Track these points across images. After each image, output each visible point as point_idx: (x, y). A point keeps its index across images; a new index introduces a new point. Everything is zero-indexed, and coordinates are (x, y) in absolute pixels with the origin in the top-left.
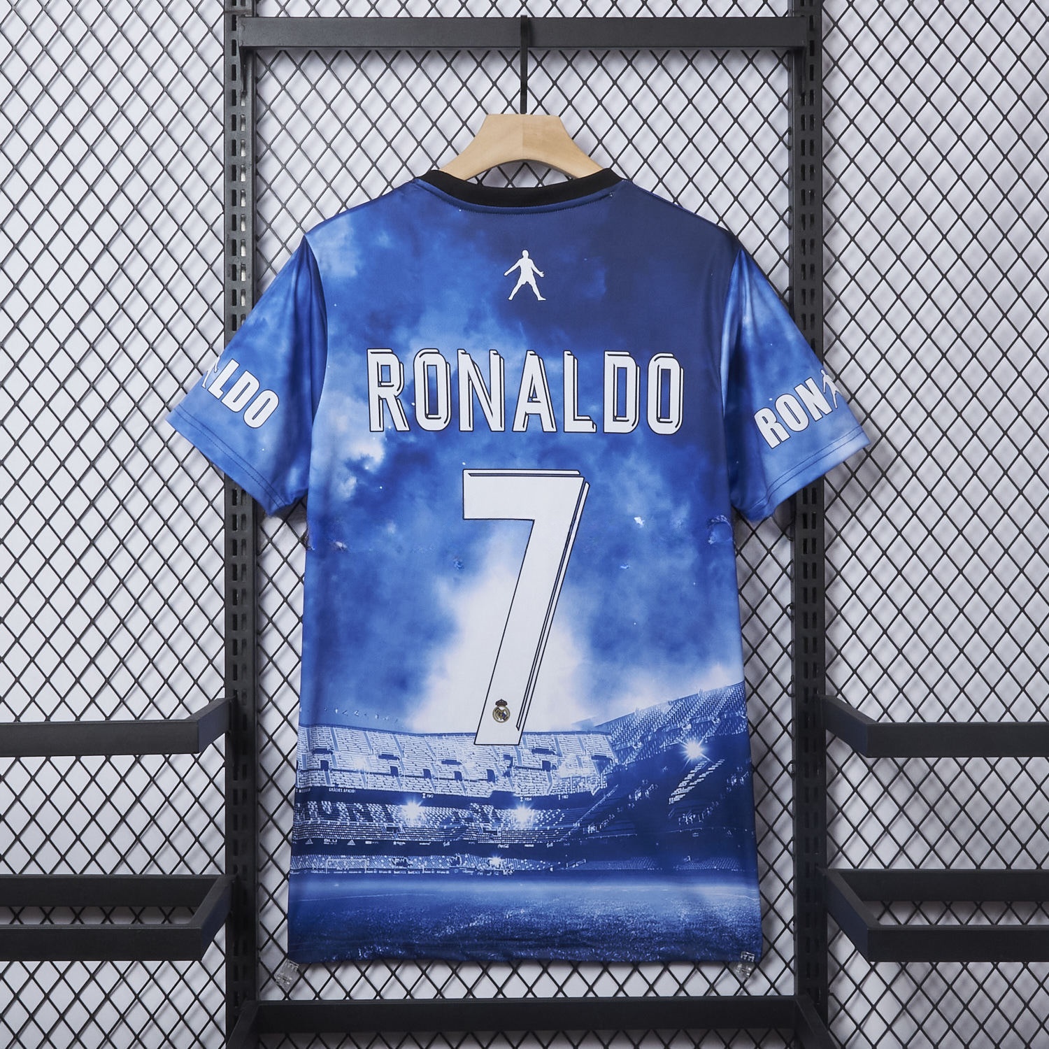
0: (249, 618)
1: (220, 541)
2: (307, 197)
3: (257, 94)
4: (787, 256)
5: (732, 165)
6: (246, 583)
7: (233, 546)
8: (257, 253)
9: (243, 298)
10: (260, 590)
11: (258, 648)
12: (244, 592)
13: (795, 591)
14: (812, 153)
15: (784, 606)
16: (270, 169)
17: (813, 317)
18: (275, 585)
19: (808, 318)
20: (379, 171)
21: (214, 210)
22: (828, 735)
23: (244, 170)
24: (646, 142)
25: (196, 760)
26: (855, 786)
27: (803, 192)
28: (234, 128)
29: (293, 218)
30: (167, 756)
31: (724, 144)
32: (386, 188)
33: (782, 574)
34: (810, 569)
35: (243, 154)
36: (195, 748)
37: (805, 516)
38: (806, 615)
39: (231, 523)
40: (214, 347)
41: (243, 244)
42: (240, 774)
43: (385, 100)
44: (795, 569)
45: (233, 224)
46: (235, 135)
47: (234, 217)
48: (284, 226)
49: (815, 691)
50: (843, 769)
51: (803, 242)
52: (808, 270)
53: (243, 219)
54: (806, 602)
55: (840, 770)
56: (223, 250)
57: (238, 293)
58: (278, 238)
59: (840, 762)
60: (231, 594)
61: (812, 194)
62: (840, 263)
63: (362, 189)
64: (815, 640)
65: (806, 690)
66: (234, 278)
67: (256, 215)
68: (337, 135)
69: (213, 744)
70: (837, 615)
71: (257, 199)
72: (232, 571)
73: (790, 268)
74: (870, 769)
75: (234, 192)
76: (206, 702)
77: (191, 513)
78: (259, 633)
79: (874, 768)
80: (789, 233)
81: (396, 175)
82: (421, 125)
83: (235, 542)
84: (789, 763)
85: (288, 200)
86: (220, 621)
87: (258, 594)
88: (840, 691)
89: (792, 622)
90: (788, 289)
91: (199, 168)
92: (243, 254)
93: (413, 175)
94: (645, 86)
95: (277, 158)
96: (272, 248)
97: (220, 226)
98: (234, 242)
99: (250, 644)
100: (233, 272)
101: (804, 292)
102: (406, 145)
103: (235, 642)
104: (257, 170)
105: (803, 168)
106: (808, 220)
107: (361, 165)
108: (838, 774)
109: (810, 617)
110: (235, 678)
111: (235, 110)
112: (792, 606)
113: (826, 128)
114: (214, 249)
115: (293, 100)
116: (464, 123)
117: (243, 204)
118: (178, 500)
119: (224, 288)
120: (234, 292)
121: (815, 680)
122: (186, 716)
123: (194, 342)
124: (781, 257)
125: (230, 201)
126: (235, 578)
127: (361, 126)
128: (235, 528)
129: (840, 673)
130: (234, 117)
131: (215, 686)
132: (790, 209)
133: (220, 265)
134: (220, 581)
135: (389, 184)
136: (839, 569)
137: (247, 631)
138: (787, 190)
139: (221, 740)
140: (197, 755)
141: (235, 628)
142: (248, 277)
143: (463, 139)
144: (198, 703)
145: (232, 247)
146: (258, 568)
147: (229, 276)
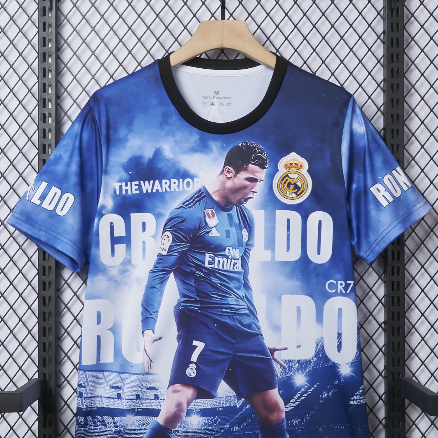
0: (53, 329)
1: (35, 283)
2: (89, 72)
3: (59, 9)
4: (382, 108)
5: (349, 53)
6: (51, 308)
7: (43, 286)
8: (58, 106)
9: (50, 134)
10: (60, 313)
11: (58, 348)
12: (50, 314)
13: (387, 314)
14: (397, 46)
15: (380, 323)
16: (67, 55)
17: (398, 147)
18: (69, 309)
19: (395, 147)
20: (133, 56)
21: (32, 80)
22: (407, 401)
23: (50, 56)
24: (297, 39)
25: (21, 416)
26: (423, 432)
27: (392, 70)
28: (44, 30)
29: (81, 85)
30: (3, 413)
31: (344, 40)
32: (137, 67)
33: (379, 304)
34: (396, 300)
35: (50, 46)
36: (20, 409)
37: (393, 267)
38: (393, 328)
39: (42, 271)
40: (32, 164)
41: (50, 101)
42: (47, 425)
43: (136, 13)
44: (387, 300)
45: (44, 88)
46: (45, 34)
47: (44, 84)
48: (75, 90)
49: (399, 375)
50: (416, 422)
51: (392, 101)
52: (395, 117)
53: (50, 86)
54: (393, 320)
55: (414, 423)
56: (38, 104)
57: (47, 131)
58: (71, 97)
59: (414, 418)
60: (42, 315)
61: (398, 71)
62: (415, 113)
63: (123, 67)
64: (399, 344)
65: (393, 375)
66: (44, 122)
67: (58, 83)
68: (107, 34)
69: (31, 407)
70: (412, 329)
71: (58, 73)
72: (43, 301)
73: (384, 117)
74: (433, 423)
75: (44, 69)
76: (27, 381)
77: (17, 265)
78: (59, 339)
79: (435, 422)
80: (384, 95)
81: (143, 59)
82: (159, 29)
83: (44, 283)
84: (383, 419)
85: (77, 74)
86: (36, 331)
87: (58, 315)
88: (414, 375)
89: (385, 332)
90: (383, 129)
91: (23, 55)
92: (50, 107)
93: (154, 58)
94: (296, 5)
95: (71, 48)
96: (67, 103)
97: (36, 90)
98: (44, 99)
99: (53, 345)
100: (43, 118)
101: (392, 131)
102: (150, 40)
103: (44, 344)
104: (58, 55)
105: (392, 55)
106: (395, 87)
107: (122, 52)
108: (413, 425)
109: (396, 329)
110: (44, 366)
111: (45, 19)
112: (385, 323)
113: (406, 31)
114: (32, 104)
115: (80, 13)
116: (185, 27)
117: (50, 76)
118: (10, 257)
119: (38, 128)
120: (44, 130)
121: (399, 368)
122: (14, 389)
123: (20, 161)
124: (379, 109)
125: (42, 75)
126: (44, 305)
127: (122, 29)
128: (44, 275)
129: (414, 364)
130: (44, 23)
131: (32, 371)
132: (384, 80)
133: (36, 113)
134: (35, 306)
135: (139, 64)
136: (414, 300)
137: (51, 337)
138: (383, 68)
139: (36, 404)
140: (21, 413)
141: (44, 336)
142: (52, 121)
143: (185, 37)
144: (22, 382)
145: (43, 103)
146: (58, 299)
147: (41, 120)
